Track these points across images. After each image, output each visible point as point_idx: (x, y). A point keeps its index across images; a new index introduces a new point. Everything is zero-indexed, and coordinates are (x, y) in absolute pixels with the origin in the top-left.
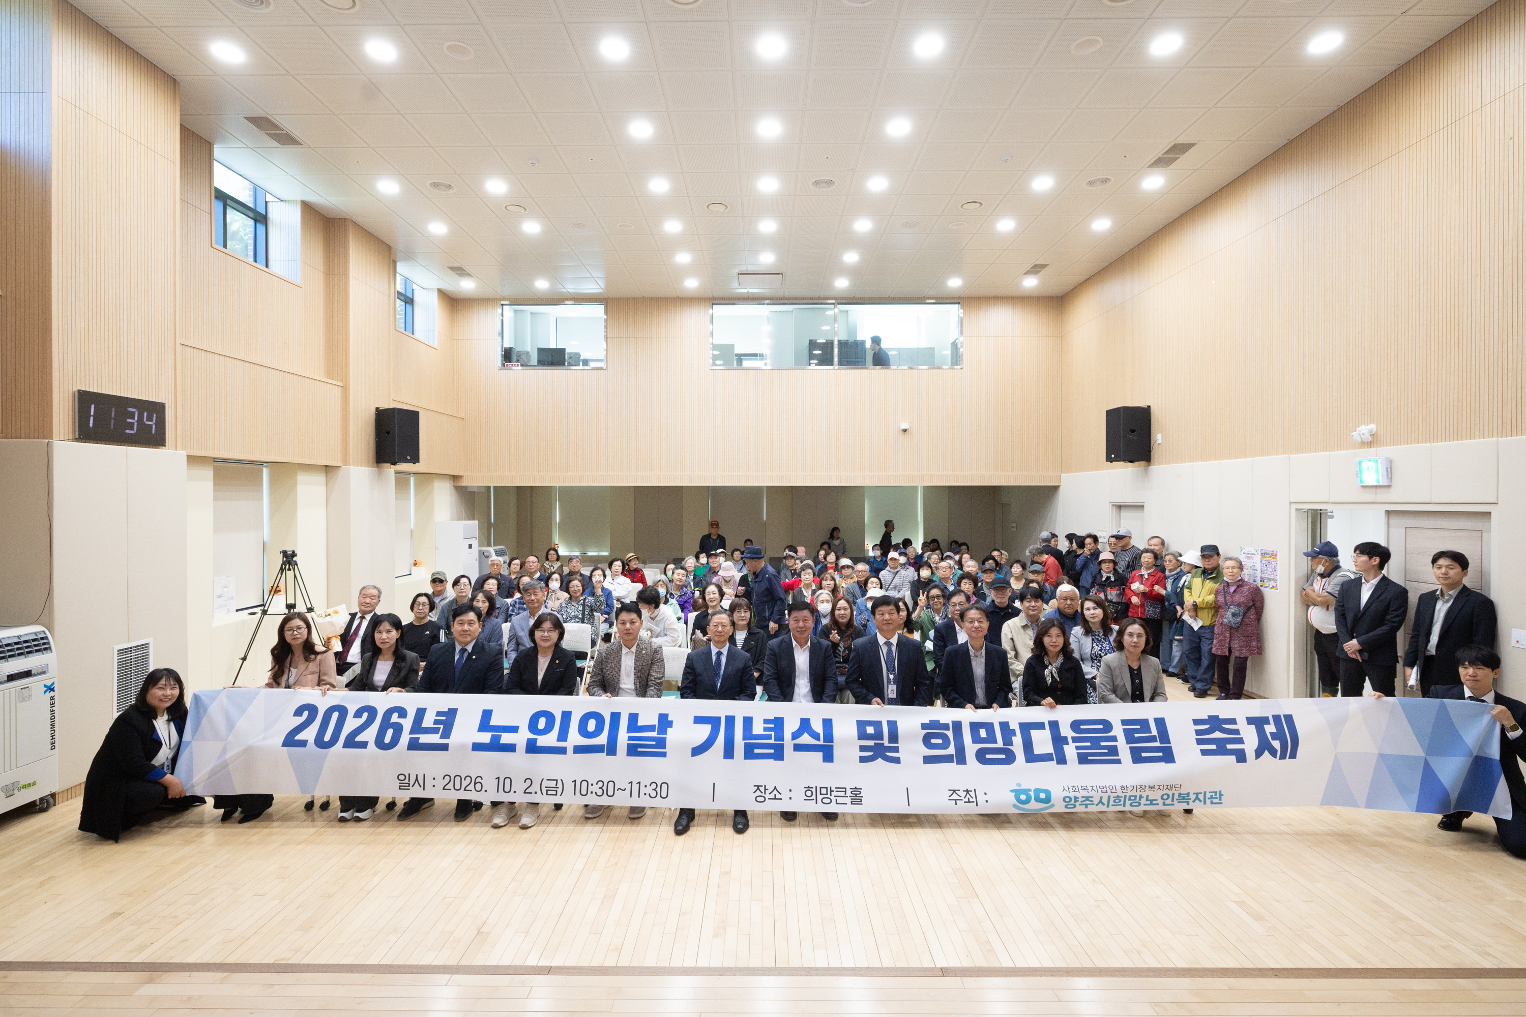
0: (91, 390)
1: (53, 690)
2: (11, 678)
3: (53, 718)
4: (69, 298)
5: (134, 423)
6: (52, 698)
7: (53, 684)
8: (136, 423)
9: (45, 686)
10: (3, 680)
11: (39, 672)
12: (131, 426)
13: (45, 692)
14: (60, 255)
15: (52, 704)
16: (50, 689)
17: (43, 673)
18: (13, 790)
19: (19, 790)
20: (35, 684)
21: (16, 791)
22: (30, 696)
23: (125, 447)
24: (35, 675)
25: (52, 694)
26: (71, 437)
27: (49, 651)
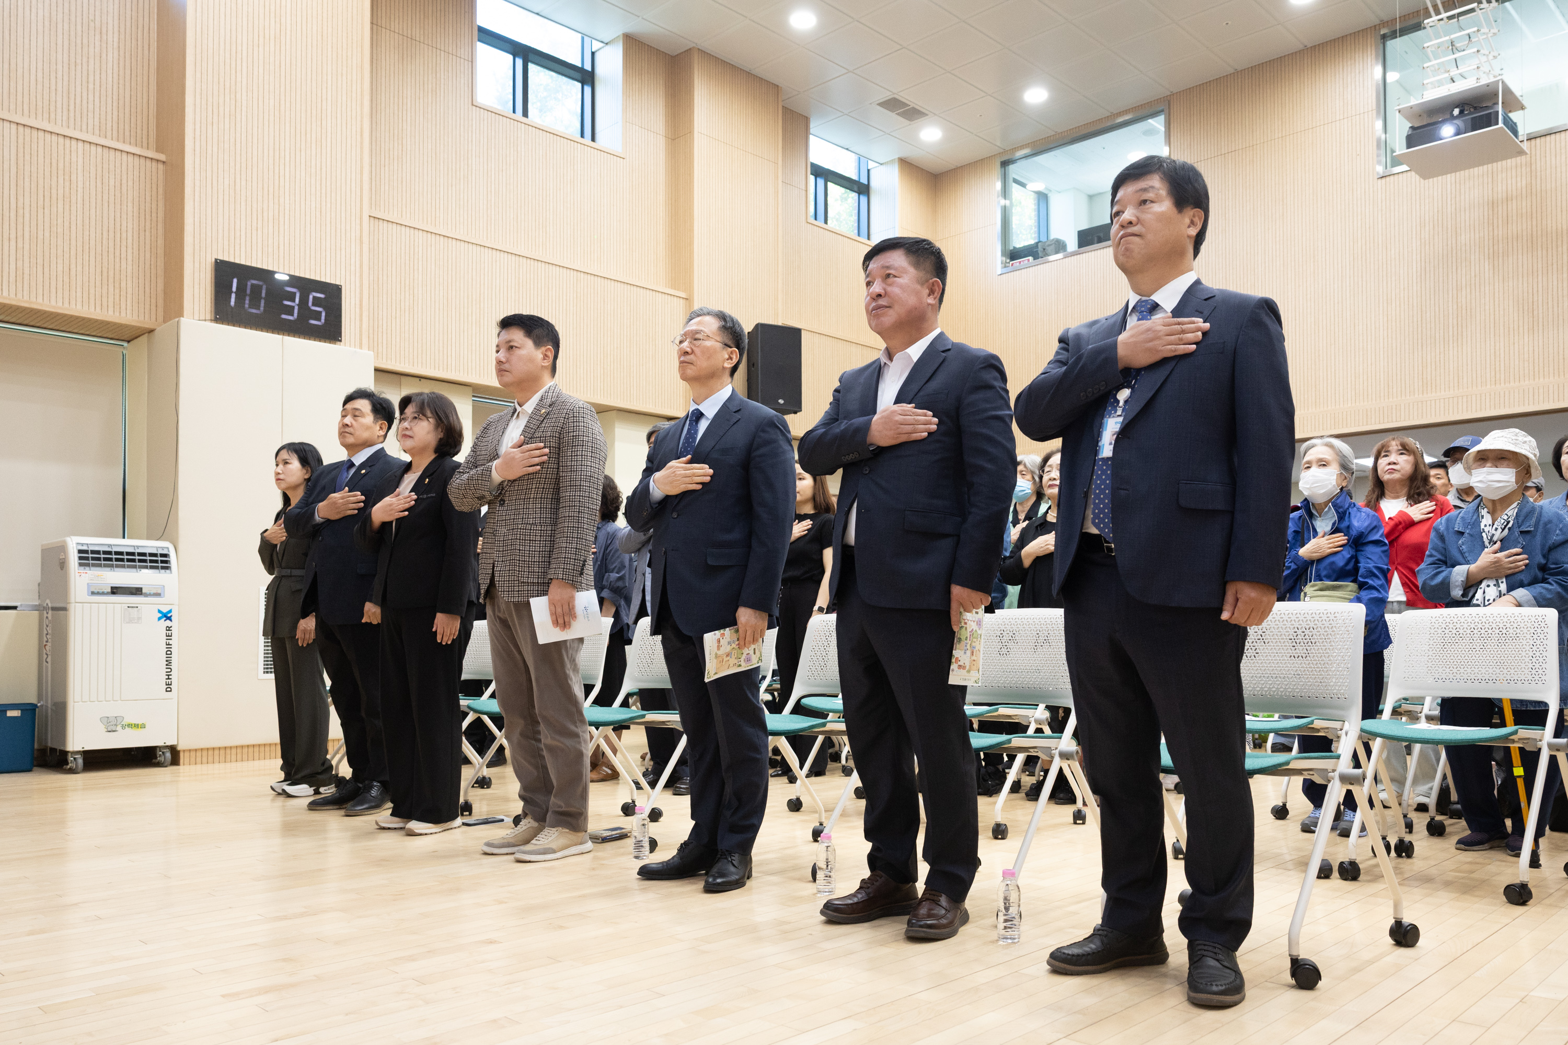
0: (237, 261)
1: (169, 618)
2: (115, 591)
3: (169, 653)
4: (209, 148)
5: (293, 307)
6: (169, 629)
7: (170, 611)
8: (296, 308)
9: (160, 611)
10: (106, 591)
11: (152, 592)
12: (290, 310)
13: (159, 619)
14: (198, 97)
15: (169, 636)
16: (165, 616)
17: (158, 595)
18: (116, 725)
19: (123, 727)
20: (148, 607)
21: (119, 728)
22: (139, 618)
23: (280, 337)
24: (146, 595)
25: (168, 623)
26: (208, 317)
27: (168, 571)
